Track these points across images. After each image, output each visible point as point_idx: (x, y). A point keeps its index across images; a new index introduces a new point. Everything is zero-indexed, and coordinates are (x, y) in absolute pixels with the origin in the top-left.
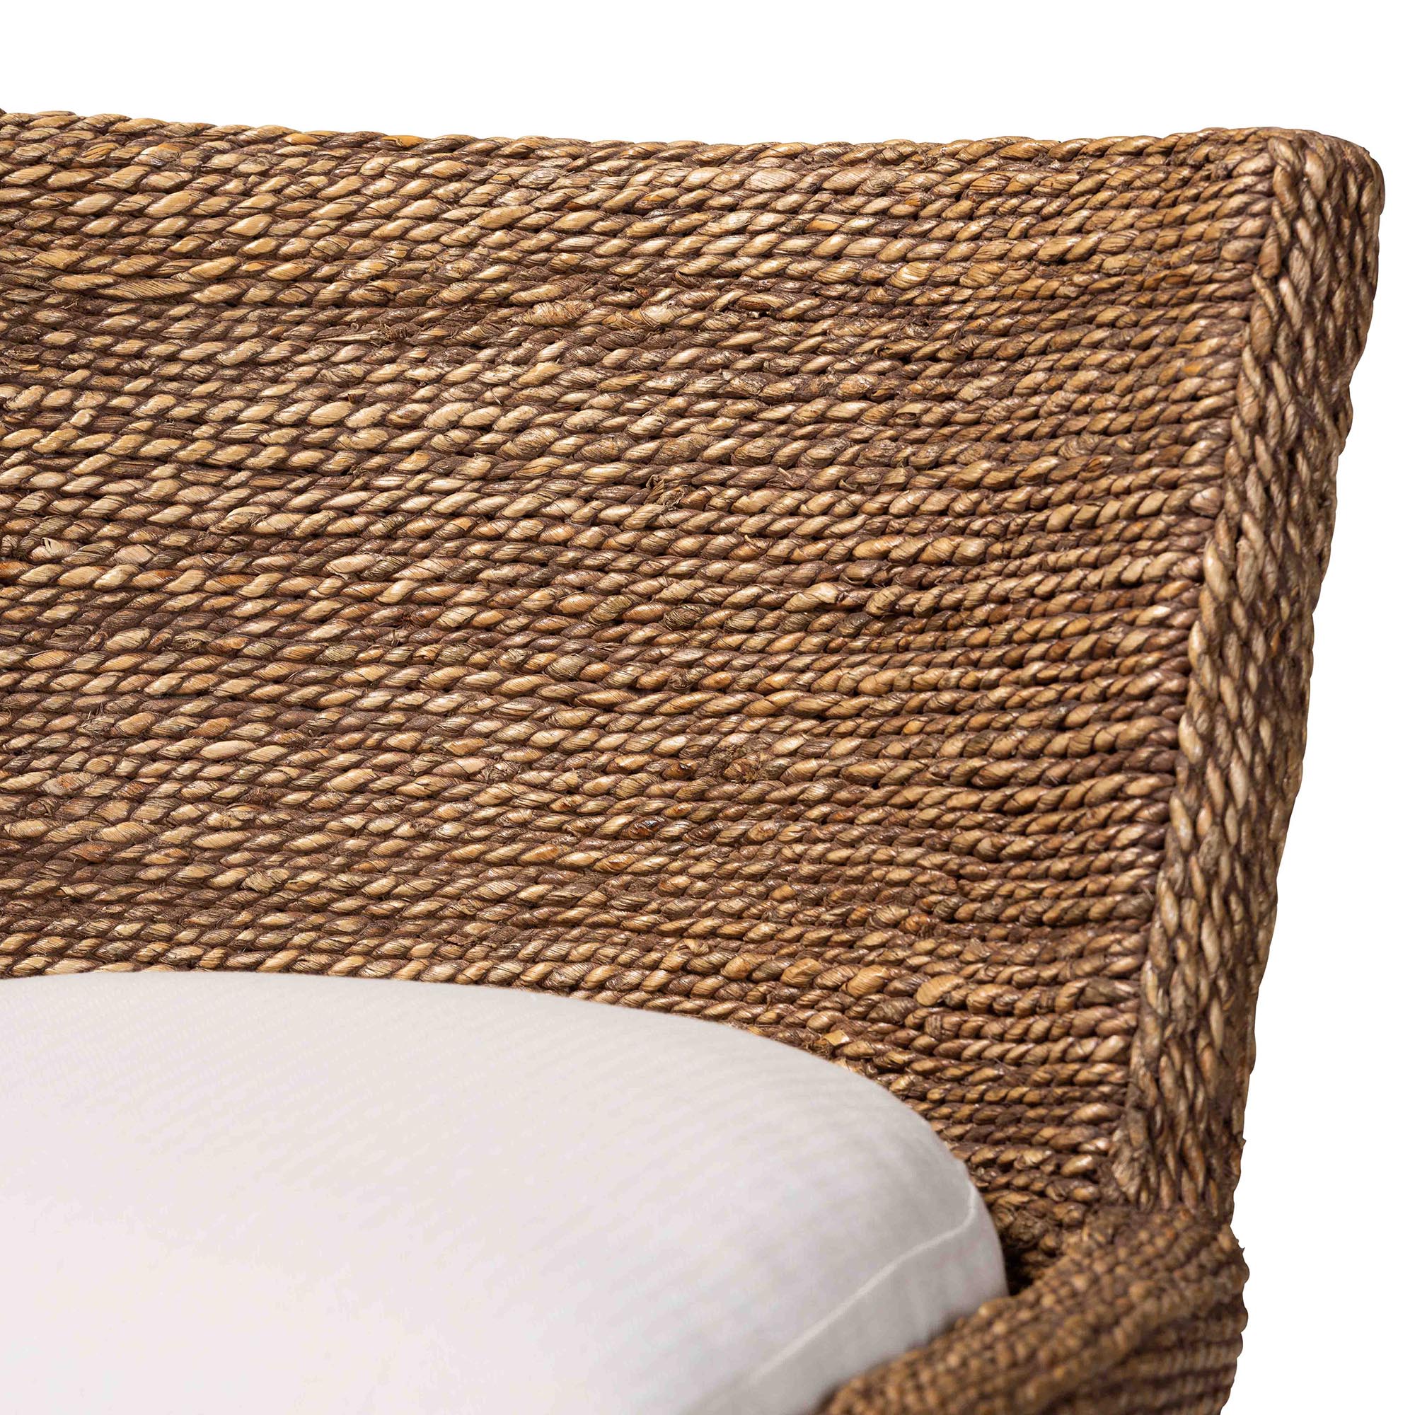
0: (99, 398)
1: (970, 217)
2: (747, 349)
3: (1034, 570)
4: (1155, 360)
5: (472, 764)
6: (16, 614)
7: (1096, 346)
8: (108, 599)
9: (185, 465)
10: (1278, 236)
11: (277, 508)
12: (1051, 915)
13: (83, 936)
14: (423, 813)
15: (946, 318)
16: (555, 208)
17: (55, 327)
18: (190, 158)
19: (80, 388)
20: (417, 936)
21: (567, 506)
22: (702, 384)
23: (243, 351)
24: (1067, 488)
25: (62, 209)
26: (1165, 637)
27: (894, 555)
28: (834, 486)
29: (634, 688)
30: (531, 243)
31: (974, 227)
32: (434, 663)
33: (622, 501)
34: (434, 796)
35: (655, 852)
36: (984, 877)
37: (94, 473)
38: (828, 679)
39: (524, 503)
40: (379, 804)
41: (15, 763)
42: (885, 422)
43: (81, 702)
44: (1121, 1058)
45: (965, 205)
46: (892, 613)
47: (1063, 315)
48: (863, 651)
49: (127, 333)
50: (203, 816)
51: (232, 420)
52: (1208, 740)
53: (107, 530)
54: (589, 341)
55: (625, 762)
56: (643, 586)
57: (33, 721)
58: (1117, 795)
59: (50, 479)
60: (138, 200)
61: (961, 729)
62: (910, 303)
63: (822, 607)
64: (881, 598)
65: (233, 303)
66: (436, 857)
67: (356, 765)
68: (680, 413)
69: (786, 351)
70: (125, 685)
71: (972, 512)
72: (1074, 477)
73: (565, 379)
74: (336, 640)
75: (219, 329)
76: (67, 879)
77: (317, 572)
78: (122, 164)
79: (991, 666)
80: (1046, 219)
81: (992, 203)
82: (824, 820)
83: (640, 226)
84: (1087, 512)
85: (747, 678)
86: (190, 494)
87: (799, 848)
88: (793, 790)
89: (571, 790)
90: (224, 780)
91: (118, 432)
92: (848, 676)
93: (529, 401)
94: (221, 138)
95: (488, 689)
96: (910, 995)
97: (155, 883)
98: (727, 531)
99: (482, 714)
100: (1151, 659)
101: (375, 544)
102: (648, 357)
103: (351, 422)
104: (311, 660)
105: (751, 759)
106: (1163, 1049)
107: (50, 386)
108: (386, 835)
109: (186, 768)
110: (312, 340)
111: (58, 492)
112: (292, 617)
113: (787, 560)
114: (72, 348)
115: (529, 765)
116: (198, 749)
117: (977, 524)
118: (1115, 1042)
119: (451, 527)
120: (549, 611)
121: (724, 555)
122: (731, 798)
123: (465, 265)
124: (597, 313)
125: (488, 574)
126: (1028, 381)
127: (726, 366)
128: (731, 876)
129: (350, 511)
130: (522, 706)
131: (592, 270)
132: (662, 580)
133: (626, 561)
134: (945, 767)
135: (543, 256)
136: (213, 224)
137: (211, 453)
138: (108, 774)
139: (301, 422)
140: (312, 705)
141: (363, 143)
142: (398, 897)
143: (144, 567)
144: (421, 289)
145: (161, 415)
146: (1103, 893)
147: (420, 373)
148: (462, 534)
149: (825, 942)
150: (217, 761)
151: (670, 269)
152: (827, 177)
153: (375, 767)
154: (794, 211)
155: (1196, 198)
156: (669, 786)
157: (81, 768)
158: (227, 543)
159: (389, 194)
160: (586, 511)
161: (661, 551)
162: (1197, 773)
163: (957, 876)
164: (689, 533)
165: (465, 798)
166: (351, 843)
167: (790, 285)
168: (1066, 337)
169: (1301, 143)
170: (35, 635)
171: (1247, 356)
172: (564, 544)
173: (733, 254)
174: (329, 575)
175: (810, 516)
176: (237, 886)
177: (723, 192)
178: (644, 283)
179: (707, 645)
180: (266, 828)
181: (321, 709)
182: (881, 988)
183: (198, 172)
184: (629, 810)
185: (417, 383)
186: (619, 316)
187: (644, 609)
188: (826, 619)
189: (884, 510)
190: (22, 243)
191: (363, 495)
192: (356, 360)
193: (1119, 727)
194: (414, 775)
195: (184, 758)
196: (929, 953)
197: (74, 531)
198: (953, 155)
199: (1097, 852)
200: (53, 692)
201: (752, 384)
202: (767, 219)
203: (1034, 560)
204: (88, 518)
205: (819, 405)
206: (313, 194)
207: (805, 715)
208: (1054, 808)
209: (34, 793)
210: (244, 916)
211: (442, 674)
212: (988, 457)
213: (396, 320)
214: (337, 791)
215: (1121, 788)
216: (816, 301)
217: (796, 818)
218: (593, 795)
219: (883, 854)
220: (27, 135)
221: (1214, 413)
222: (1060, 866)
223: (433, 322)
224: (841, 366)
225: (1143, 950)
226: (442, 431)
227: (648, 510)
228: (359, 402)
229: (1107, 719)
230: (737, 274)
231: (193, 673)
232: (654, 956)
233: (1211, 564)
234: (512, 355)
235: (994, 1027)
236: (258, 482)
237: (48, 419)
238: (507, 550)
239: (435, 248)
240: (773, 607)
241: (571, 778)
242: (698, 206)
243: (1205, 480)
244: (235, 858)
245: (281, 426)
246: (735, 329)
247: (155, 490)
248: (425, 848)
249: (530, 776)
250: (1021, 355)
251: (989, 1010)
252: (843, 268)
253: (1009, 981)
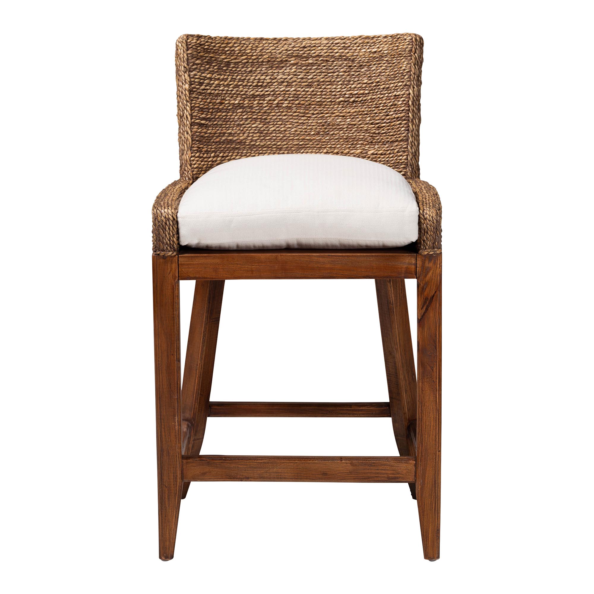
0: (231, 77)
1: (358, 46)
2: (324, 66)
3: (379, 94)
4: (396, 65)
5: (290, 126)
6: (225, 108)
7: (384, 63)
8: (237, 105)
9: (244, 86)
10: (415, 48)
11: (257, 91)
12: (391, 140)
13: (239, 153)
14: (284, 133)
15: (356, 60)
16: (292, 47)
17: (224, 67)
18: (239, 42)
19: (229, 75)
20: (285, 150)
21: (300, 89)
22: (318, 71)
23: (250, 69)
24: (383, 83)
25: (223, 50)
26: (405, 102)
27: (353, 93)
28: (341, 84)
29: (313, 114)
30: (289, 52)
31: (359, 48)
32: (282, 112)
33: (308, 88)
34: (285, 131)
35: (319, 136)
36: (377, 136)
37: (232, 87)
38: (345, 111)
39: (293, 89)
40: (277, 132)
41: (227, 129)
42: (348, 75)
43: (235, 120)
44: (407, 159)
45: (357, 45)
46: (354, 101)
47: (377, 59)
48: (349, 107)
49: (233, 67)
50: (253, 135)
51: (249, 79)
52: (413, 116)
53: (235, 95)
54: (300, 66)
55: (313, 124)
56: (313, 100)
57: (229, 123)
58: (400, 124)
59: (226, 89)
60: (233, 48)
61: (369, 117)
62: (350, 59)
63: (342, 101)
64: (352, 99)
65: (247, 63)
66: (286, 139)
67: (273, 127)
68: (315, 75)
69: (330, 66)
70: (240, 117)
71: (366, 87)
72: (384, 81)
73: (297, 71)
74: (268, 110)
75: (245, 66)
76: (236, 145)
77: (264, 100)
78: (230, 43)
79: (373, 108)
80: (371, 46)
81: (361, 44)
82: (346, 131)
83: (306, 49)
84: (388, 86)
85: (330, 112)
86: (245, 90)
87: (343, 134)
88: (341, 127)
89: (305, 129)
90: (255, 130)
91: (234, 81)
92: (348, 111)
93: (292, 74)
94: (242, 39)
95: (291, 115)
96: (366, 153)
97: (247, 145)
98: (325, 91)
99: (290, 119)
100: (403, 105)
101: (272, 96)
102: (309, 68)
103: (266, 79)
104: (265, 112)
105: (333, 123)
106: (412, 158)
107: (225, 75)
108: (279, 136)
109: (250, 129)
110: (259, 67)
111: (228, 90)
112: (261, 107)
113: (335, 95)
114: (227, 70)
115: (298, 126)
116: (251, 126)
117: (367, 89)
118: (405, 157)
119: (282, 93)
120: (299, 104)
121: (325, 95)
122: (331, 128)
123: (280, 56)
124: (301, 62)
125: (289, 99)
126: (373, 69)
127: (321, 68)
128: (332, 139)
129: (267, 91)
130: (296, 118)
131: (299, 56)
132: (316, 99)
133: (309, 96)
134: (367, 122)
135: (292, 54)
136: (243, 51)
137: (247, 84)
138: (239, 130)
139: (259, 79)
140: (266, 119)
141: (262, 39)
142: (282, 145)
143: (240, 100)
144: (274, 59)
145: (240, 79)
146: (400, 137)
147: (275, 71)
148: (284, 94)
149: (350, 147)
150: (254, 127)
151: (311, 55)
152: (334, 42)
153: (276, 127)
154: (329, 47)
155: (399, 43)
156: (320, 127)
157: (236, 129)
158: (251, 97)
159: (268, 46)
160: (302, 90)
161: (315, 95)
162: (412, 121)
163: (372, 136)
164: (319, 92)
165: (290, 131)
166: (274, 138)
167: (330, 57)
168: (378, 62)
169: (415, 35)
170: (228, 111)
171: (412, 64)
172: (300, 94)
173: (320, 53)
174: (265, 100)
175: (338, 89)
176: (259, 145)
177: (318, 44)
178: (307, 57)
179: (324, 107)
180: (262, 136)
181: (267, 119)
182: (361, 153)
183: (240, 44)
184: (314, 131)
185: (275, 73)
186: (304, 62)
187: (313, 103)
188: (342, 103)
189: (350, 87)
190: (218, 55)
191: (269, 89)
192: (266, 70)
193: (399, 115)
194: (282, 128)
195: (249, 127)
196: (368, 147)
197: (230, 96)
198: (353, 38)
199: (398, 132)
200: (231, 119)
201: (326, 71)
202: (325, 48)
203: (379, 93)
204: (232, 94)
205: (337, 73)
206: (257, 47)
207: (341, 116)
208: (388, 126)
209: (230, 133)
210: (260, 149)
211: (284, 114)
212: (367, 79)
213: (270, 64)
214: (271, 131)
215: (401, 123)
216: (334, 59)
217: (341, 130)
218: (308, 129)
219: (358, 134)
220: (217, 39)
221: (408, 72)
222: (391, 134)
223: (276, 64)
224: (340, 68)
225: (408, 144)
226: (279, 79)
227: (312, 89)
228: (267, 76)
229: (396, 114)
230: (321, 55)
231: (249, 115)
232: (321, 151)
233: (411, 92)
234: (288, 68)
235: (382, 156)
236: (254, 88)
237: (225, 80)
238: (291, 96)
239: (275, 54)
240: (333, 102)
241: (305, 127)
242: (315, 46)
243: (408, 81)
244: (258, 141)
245: (256, 80)
246: (322, 63)
247: (240, 89)
248: (285, 138)
249: (299, 127)
250: (370, 65)
251: (381, 154)
252: (337, 54)
253: (384, 150)
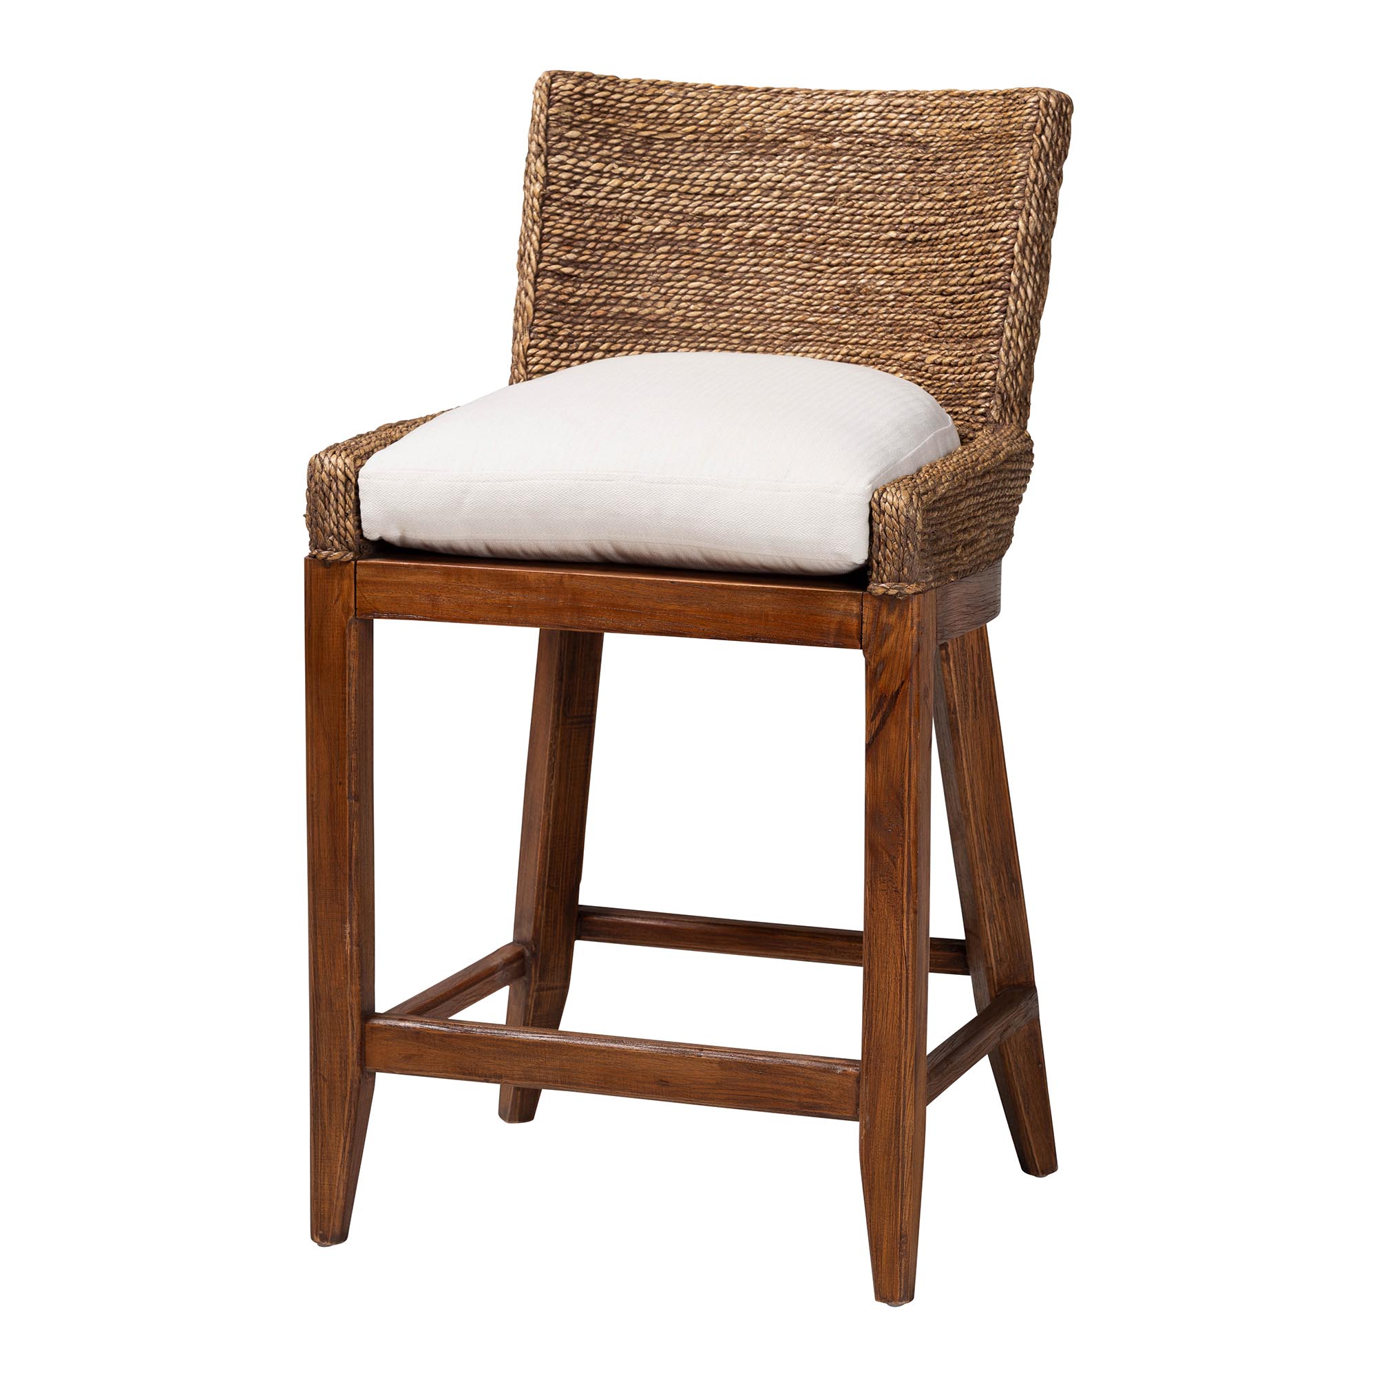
0: (653, 171)
1: (939, 114)
2: (866, 157)
3: (962, 227)
4: (1002, 160)
5: (776, 290)
6: (627, 241)
7: (982, 156)
8: (657, 236)
9: (681, 193)
10: (1041, 122)
11: (711, 207)
12: (970, 334)
13: (650, 345)
14: (761, 305)
15: (932, 147)
16: (801, 110)
17: (638, 148)
18: (681, 93)
19: (646, 168)
20: (759, 345)
21: (806, 206)
22: (851, 167)
23: (699, 156)
24: (973, 201)
25: (640, 110)
26: (1006, 247)
27: (915, 222)
28: (895, 200)
29: (829, 265)
30: (794, 121)
31: (940, 118)
32: (763, 257)
33: (825, 205)
34: (764, 300)
35: (837, 317)
36: (947, 323)
37: (652, 196)
38: (894, 261)
39: (793, 206)
40: (746, 303)
41: (628, 289)
42: (911, 180)
43: (648, 270)
44: (993, 378)
45: (937, 111)
46: (915, 241)
47: (971, 146)
48: (905, 253)
49: (661, 150)
50: (689, 306)
51: (696, 179)
52: (1020, 279)
53: (657, 214)
54: (813, 153)
55: (827, 289)
56: (832, 232)
57: (633, 276)
58: (991, 296)
59: (637, 197)
60: (665, 107)
61: (939, 277)
62: (919, 142)
63: (892, 239)
64: (911, 236)
65: (696, 140)
66: (765, 320)
67: (738, 290)
68: (844, 177)
69: (878, 157)
70: (663, 264)
71: (941, 209)
72: (975, 197)
73: (806, 166)
74: (731, 250)
75: (691, 149)
76: (645, 326)
77: (724, 228)
78: (659, 95)
79: (948, 257)
80: (964, 115)
81: (946, 110)
82: (893, 307)
83: (829, 117)
84: (980, 208)
85: (867, 262)
86: (683, 203)
87: (885, 315)
88: (883, 297)
89: (809, 298)
90: (695, 295)
91: (659, 182)
92: (901, 261)
93: (793, 173)
94: (691, 87)
95: (781, 266)
96: (923, 361)
97: (673, 328)
98: (859, 215)
99: (779, 274)
100: (1002, 254)
101: (744, 219)
102: (833, 159)
103: (735, 180)
104: (723, 256)
105: (869, 287)
106: (1007, 375)
107: (637, 167)
108: (749, 312)
109: (683, 291)
110: (722, 153)
111: (640, 202)
112: (717, 243)
113: (880, 224)
114: (644, 155)
115: (795, 290)
116: (687, 285)
117: (943, 212)
118: (991, 373)
119: (768, 213)
120: (801, 240)
121: (859, 222)
122: (862, 300)
123: (771, 129)
124: (816, 144)
125: (781, 228)
126: (959, 167)
127: (859, 162)
128: (862, 325)
129: (735, 208)
130: (793, 271)
131: (814, 131)
132: (838, 231)
133: (827, 224)
134: (934, 289)
135: (797, 126)
136: (689, 115)
137: (689, 189)
138: (658, 292)
139: (719, 179)
140: (724, 271)
141: (737, 89)
142: (753, 332)
143: (668, 226)
144: (758, 136)
145: (673, 177)
146: (987, 327)
147: (757, 163)
148: (772, 216)
149: (894, 345)
150: (693, 289)
151: (840, 131)
152: (891, 101)
153: (745, 291)
154: (881, 112)
155: (1014, 110)
156: (841, 296)
157: (649, 291)
158: (695, 218)
159: (746, 106)
160: (813, 208)
161: (838, 221)
162: (1017, 289)
163: (938, 323)
164: (847, 215)
165: (774, 301)
166: (737, 315)
167: (880, 136)
168: (972, 153)
169: (1048, 92)
170: (633, 248)
171: (1032, 159)
172: (806, 219)
173: (860, 126)
174: (728, 229)
175: (887, 210)
176: (700, 329)
177: (857, 106)
178: (831, 135)
179: (853, 251)
180: (709, 310)
181: (726, 272)
182: (913, 359)
183: (684, 98)
184: (828, 304)
185: (756, 167)
186: (823, 146)
187: (832, 240)
188: (893, 243)
189: (912, 208)
190: (627, 121)
191: (739, 203)
192: (736, 159)
193: (992, 275)
194: (757, 293)
195: (682, 287)
196: (929, 348)
197: (646, 214)
198: (933, 95)
199: (984, 314)
200: (640, 266)
201: (868, 167)
202: (872, 115)
203: (962, 223)
204: (650, 210)
205: (889, 174)
206: (722, 105)
207: (886, 273)
208: (970, 301)
209: (634, 299)
210: (702, 339)
211: (766, 261)
212: (946, 191)
213: (749, 146)
214: (732, 298)
215: (992, 294)
216: (888, 141)
217: (883, 306)
218: (816, 300)
219: (913, 317)
220: (628, 86)
221: (1021, 177)
222: (973, 319)
223: (761, 147)
224: (897, 162)
225: (1000, 344)
226: (765, 182)
227: (833, 208)
228: (737, 173)
229: (988, 273)
230: (862, 132)
231: (685, 260)
232: (837, 350)
233: (1021, 224)
234: (788, 158)
235: (951, 370)
236: (704, 199)
237: (637, 178)
238: (787, 221)
239: (762, 123)
240: (875, 239)
241: (809, 294)
242: (849, 110)
243: (1018, 198)
244: (699, 320)
245: (712, 180)
246: (862, 150)
247: (671, 201)
248: (761, 317)
249: (795, 293)
250: (957, 159)
251: (950, 365)
252: (897, 131)
253: (956, 356)
